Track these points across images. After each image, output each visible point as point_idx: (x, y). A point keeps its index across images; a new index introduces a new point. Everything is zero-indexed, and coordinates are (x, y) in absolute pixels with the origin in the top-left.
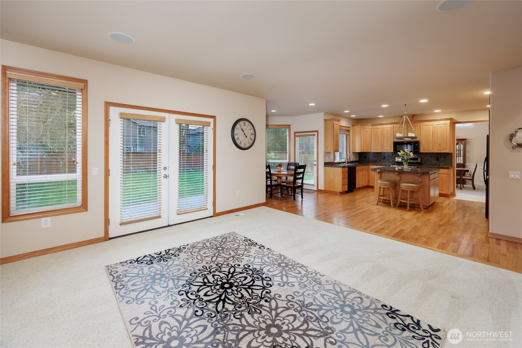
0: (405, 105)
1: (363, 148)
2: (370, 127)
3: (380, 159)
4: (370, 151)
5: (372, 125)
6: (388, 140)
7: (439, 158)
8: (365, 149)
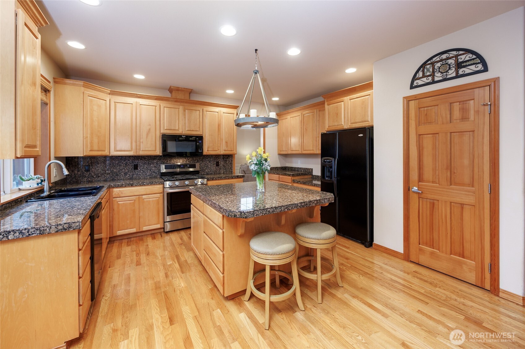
0: (256, 50)
1: (92, 146)
2: (108, 98)
3: (127, 171)
4: (108, 154)
5: (112, 93)
6: (150, 129)
7: (220, 162)
8: (96, 148)
